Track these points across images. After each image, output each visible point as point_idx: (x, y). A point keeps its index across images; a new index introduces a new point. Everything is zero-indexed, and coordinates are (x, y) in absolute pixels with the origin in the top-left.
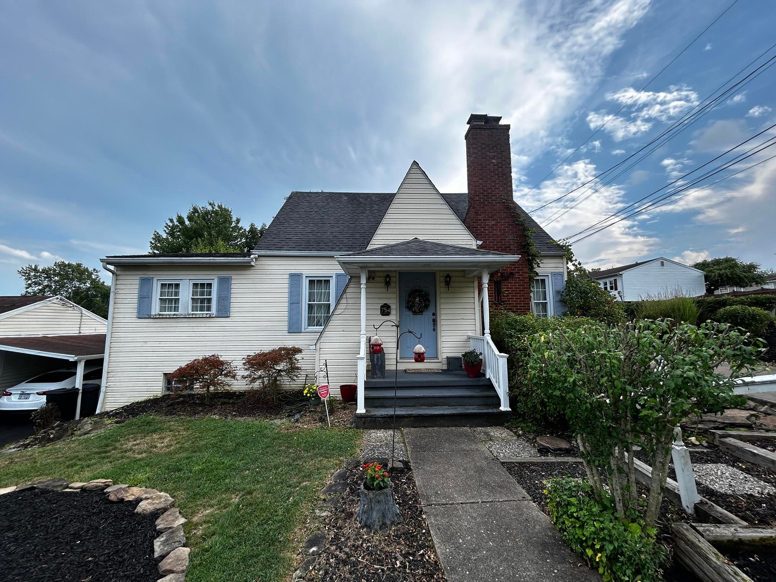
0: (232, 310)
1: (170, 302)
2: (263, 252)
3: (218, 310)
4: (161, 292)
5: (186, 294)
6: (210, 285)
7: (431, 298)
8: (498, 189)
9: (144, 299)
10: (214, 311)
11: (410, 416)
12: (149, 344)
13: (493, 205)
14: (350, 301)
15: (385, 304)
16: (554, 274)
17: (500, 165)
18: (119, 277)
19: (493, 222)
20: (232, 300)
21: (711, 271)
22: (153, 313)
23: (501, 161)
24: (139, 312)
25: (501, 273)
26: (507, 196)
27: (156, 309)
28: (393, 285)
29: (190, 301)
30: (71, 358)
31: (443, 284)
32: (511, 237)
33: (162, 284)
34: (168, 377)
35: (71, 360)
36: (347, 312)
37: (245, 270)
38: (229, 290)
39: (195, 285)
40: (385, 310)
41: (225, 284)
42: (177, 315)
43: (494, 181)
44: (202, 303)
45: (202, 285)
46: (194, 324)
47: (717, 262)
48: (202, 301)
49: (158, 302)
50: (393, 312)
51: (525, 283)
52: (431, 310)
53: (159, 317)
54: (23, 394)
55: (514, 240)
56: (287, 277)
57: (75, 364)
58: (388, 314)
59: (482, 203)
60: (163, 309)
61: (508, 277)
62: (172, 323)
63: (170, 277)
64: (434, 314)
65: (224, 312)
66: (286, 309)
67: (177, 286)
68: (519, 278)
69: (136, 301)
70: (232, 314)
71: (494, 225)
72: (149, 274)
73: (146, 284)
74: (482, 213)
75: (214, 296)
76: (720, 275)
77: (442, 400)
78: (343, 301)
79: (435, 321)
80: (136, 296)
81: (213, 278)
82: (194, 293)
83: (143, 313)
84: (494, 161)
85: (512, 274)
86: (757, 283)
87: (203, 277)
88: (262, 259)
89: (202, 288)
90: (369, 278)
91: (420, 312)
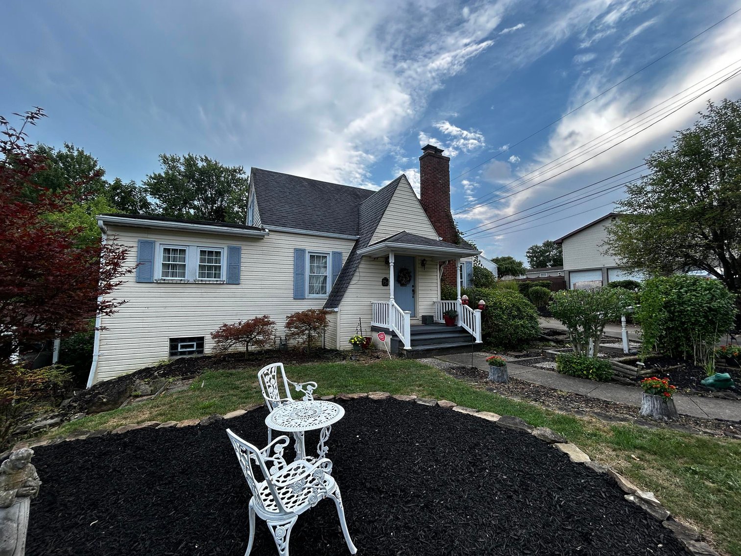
0: (242, 277)
1: (173, 267)
2: (273, 228)
3: (229, 278)
4: (164, 257)
5: (193, 260)
6: (218, 253)
7: (412, 274)
8: (442, 201)
9: (145, 263)
10: (224, 278)
11: (436, 349)
12: (152, 309)
13: (440, 213)
14: (362, 274)
15: (385, 278)
16: (467, 263)
17: (443, 185)
19: (439, 225)
20: (243, 268)
21: (501, 265)
22: (155, 278)
23: (444, 182)
24: (138, 277)
26: (447, 207)
27: (158, 273)
29: (197, 268)
31: (420, 266)
33: (165, 249)
34: (174, 342)
36: (360, 282)
37: (254, 242)
38: (239, 258)
39: (203, 252)
40: (385, 282)
41: (235, 254)
42: (184, 280)
43: (440, 196)
44: (209, 270)
45: (210, 253)
46: (203, 290)
47: (504, 259)
48: (210, 268)
49: (161, 266)
52: (412, 283)
53: (162, 283)
56: (292, 251)
58: (387, 285)
59: (433, 210)
60: (165, 274)
62: (179, 289)
63: (175, 242)
64: (413, 286)
65: (234, 279)
66: (292, 279)
67: (182, 251)
70: (242, 282)
72: (151, 237)
73: (146, 249)
74: (433, 217)
75: (224, 263)
76: (506, 268)
77: (444, 340)
78: (357, 274)
79: (413, 291)
80: (136, 259)
81: (223, 248)
82: (202, 260)
83: (145, 279)
84: (440, 181)
86: (513, 275)
87: (211, 245)
88: (272, 233)
89: (209, 257)
90: (374, 258)
91: (405, 284)
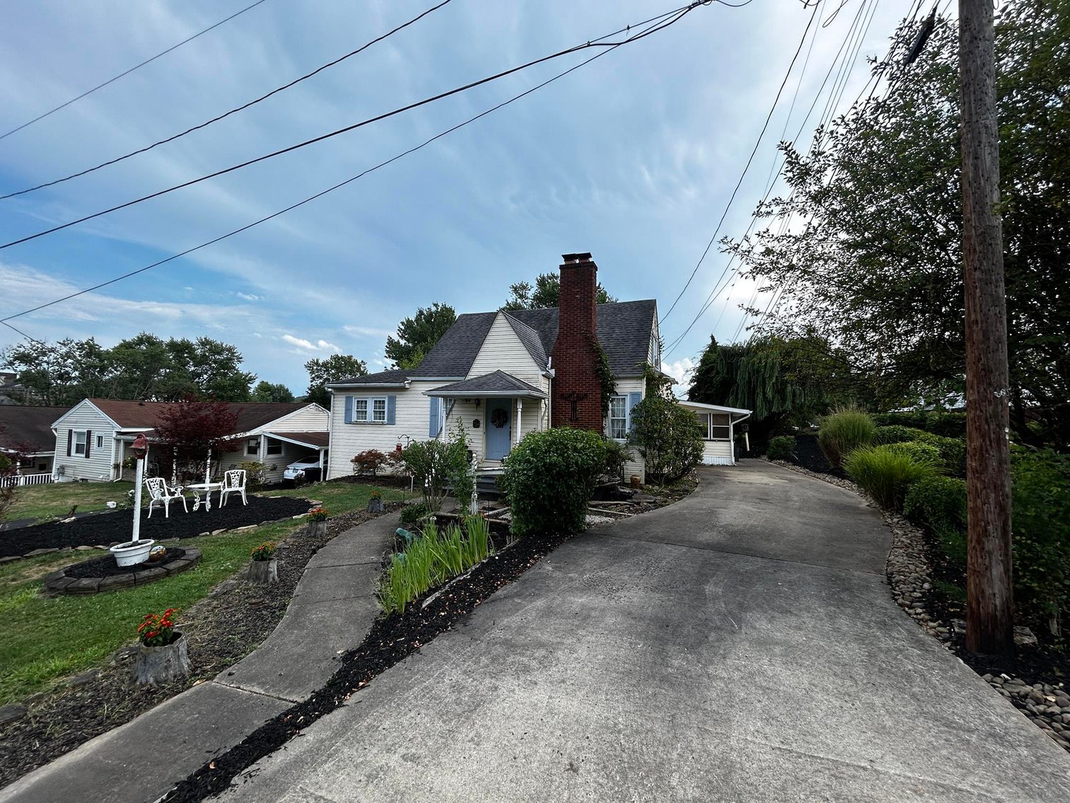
0: (396, 419)
1: (362, 413)
2: (414, 378)
3: (388, 420)
4: (357, 406)
5: (370, 408)
6: (384, 401)
7: (509, 415)
8: (579, 321)
9: (348, 410)
10: (386, 420)
12: (351, 441)
13: (574, 336)
15: (476, 419)
16: (633, 394)
17: (582, 299)
18: (335, 396)
19: (574, 351)
20: (397, 412)
22: (353, 420)
23: (584, 296)
24: (345, 420)
25: (578, 395)
26: (586, 327)
27: (354, 418)
28: (482, 405)
29: (373, 413)
30: (317, 448)
32: (587, 363)
33: (358, 401)
36: (452, 424)
38: (395, 405)
39: (376, 402)
40: (476, 424)
41: (392, 401)
42: (366, 422)
43: (576, 315)
44: (379, 414)
45: (380, 402)
46: (375, 429)
49: (356, 413)
50: (481, 425)
51: (597, 403)
52: (507, 423)
53: (356, 423)
54: (295, 469)
55: (590, 365)
57: (318, 452)
58: (478, 427)
59: (565, 334)
60: (358, 418)
61: (583, 398)
62: (363, 428)
63: (361, 396)
64: (510, 427)
65: (392, 421)
66: (429, 420)
67: (366, 402)
68: (593, 398)
69: (344, 412)
70: (396, 422)
71: (574, 353)
72: (351, 394)
73: (349, 400)
74: (565, 343)
75: (386, 410)
78: (450, 417)
79: (510, 432)
80: (344, 409)
81: (385, 397)
82: (375, 407)
83: (348, 421)
84: (577, 296)
85: (586, 395)
87: (380, 396)
88: (414, 383)
89: (379, 404)
90: (466, 400)
91: (500, 426)
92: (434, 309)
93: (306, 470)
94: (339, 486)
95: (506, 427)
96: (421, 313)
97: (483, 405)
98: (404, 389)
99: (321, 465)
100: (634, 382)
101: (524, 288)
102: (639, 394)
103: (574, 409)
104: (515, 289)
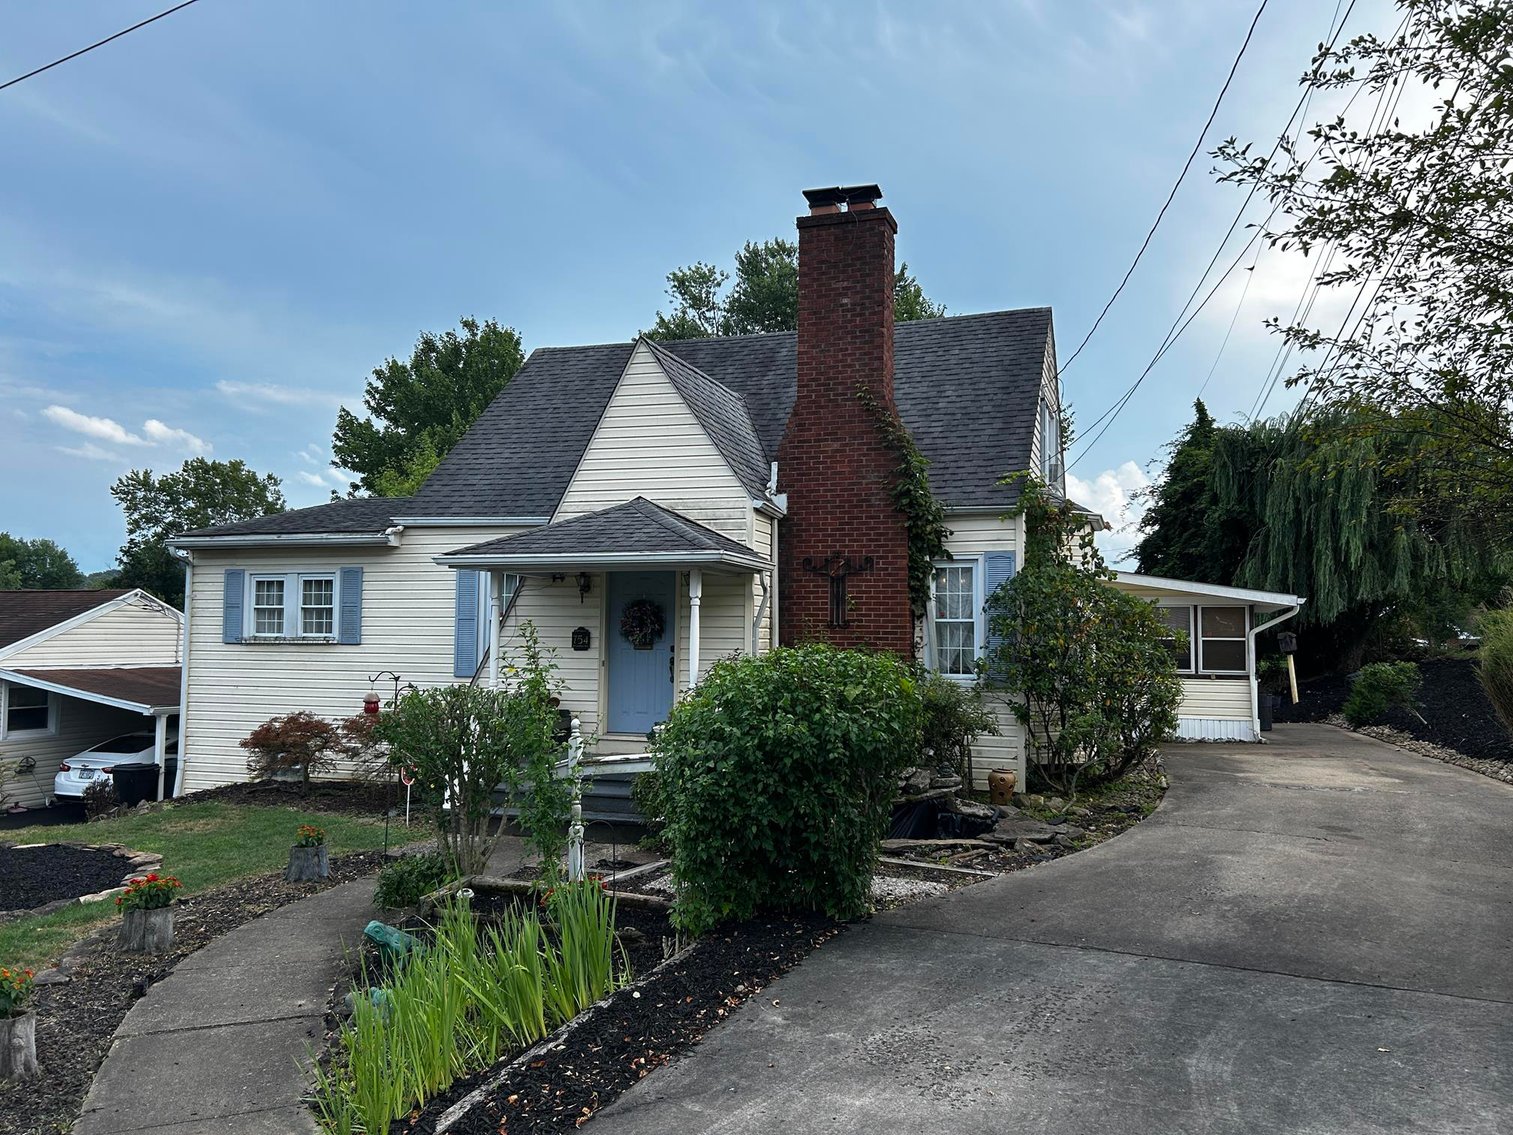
0: (365, 630)
1: (270, 615)
2: (410, 521)
3: (342, 632)
4: (258, 596)
5: (293, 601)
6: (329, 583)
8: (850, 366)
9: (232, 607)
10: (336, 633)
12: (241, 690)
13: (838, 406)
15: (580, 628)
16: (991, 557)
17: (858, 309)
18: (197, 571)
20: (365, 612)
22: (245, 635)
23: (862, 299)
24: (225, 634)
25: (848, 560)
26: (869, 382)
27: (249, 629)
28: (595, 590)
29: (300, 614)
30: (146, 710)
31: (684, 590)
32: (873, 477)
33: (258, 583)
35: (146, 713)
37: (384, 555)
38: (360, 591)
39: (307, 584)
40: (581, 640)
41: (353, 580)
42: (285, 639)
43: (841, 350)
44: (318, 617)
45: (319, 584)
46: (306, 656)
48: (319, 612)
49: (253, 614)
50: (595, 643)
51: (897, 580)
52: (668, 640)
53: (255, 643)
54: (85, 769)
55: (879, 483)
57: (151, 722)
58: (586, 647)
59: (814, 402)
60: (260, 628)
61: (862, 569)
62: (274, 655)
63: (269, 569)
64: (672, 648)
65: (352, 636)
66: (452, 630)
67: (281, 584)
68: (887, 569)
69: (220, 612)
70: (364, 639)
71: (837, 451)
72: (239, 564)
73: (233, 581)
74: (813, 424)
75: (336, 606)
78: (511, 621)
79: (672, 661)
80: (220, 604)
81: (331, 571)
82: (306, 599)
83: (233, 637)
84: (845, 301)
85: (869, 560)
87: (319, 569)
88: (412, 532)
89: (317, 588)
90: (555, 577)
91: (646, 644)
92: (463, 335)
93: (116, 771)
94: (208, 813)
95: (661, 647)
96: (429, 346)
97: (600, 587)
98: (383, 550)
99: (158, 755)
100: (995, 524)
101: (705, 278)
102: (1010, 557)
103: (839, 600)
104: (682, 284)
